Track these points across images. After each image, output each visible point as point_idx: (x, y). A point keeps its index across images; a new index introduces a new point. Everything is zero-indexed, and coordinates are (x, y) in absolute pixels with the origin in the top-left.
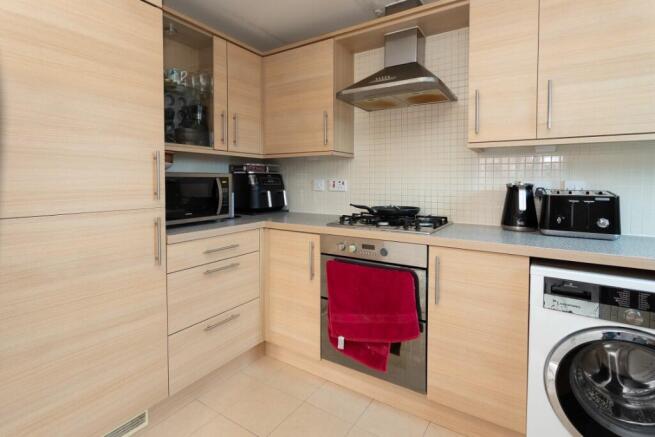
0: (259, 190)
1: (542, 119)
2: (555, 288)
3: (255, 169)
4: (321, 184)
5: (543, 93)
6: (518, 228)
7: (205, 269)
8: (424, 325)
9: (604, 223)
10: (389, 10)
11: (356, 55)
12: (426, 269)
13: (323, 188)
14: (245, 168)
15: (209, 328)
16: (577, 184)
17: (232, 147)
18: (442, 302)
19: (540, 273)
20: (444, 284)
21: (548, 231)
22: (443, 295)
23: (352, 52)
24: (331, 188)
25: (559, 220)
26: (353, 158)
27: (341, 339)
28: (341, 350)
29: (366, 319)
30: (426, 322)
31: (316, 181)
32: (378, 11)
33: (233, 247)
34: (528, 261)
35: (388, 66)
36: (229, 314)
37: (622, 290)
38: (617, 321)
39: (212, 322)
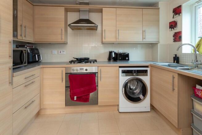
0: (32, 55)
1: (117, 37)
2: (124, 72)
3: (30, 47)
4: (55, 52)
5: (117, 32)
6: (112, 61)
7: (24, 85)
8: (97, 87)
9: (127, 58)
10: (81, 3)
11: (68, 13)
12: (98, 73)
13: (56, 53)
14: (26, 46)
15: (26, 108)
16: (121, 51)
17: (24, 38)
18: (102, 80)
19: (121, 69)
20: (102, 75)
21: (118, 61)
22: (102, 78)
23: (67, 12)
24: (59, 53)
25: (120, 58)
26: (67, 44)
27: (75, 97)
28: (75, 101)
29: (82, 89)
30: (98, 86)
31: (53, 51)
32: (77, 2)
33: (32, 75)
34: (118, 67)
35: (80, 18)
36: (31, 101)
37: (133, 70)
38: (133, 76)
39: (26, 105)
